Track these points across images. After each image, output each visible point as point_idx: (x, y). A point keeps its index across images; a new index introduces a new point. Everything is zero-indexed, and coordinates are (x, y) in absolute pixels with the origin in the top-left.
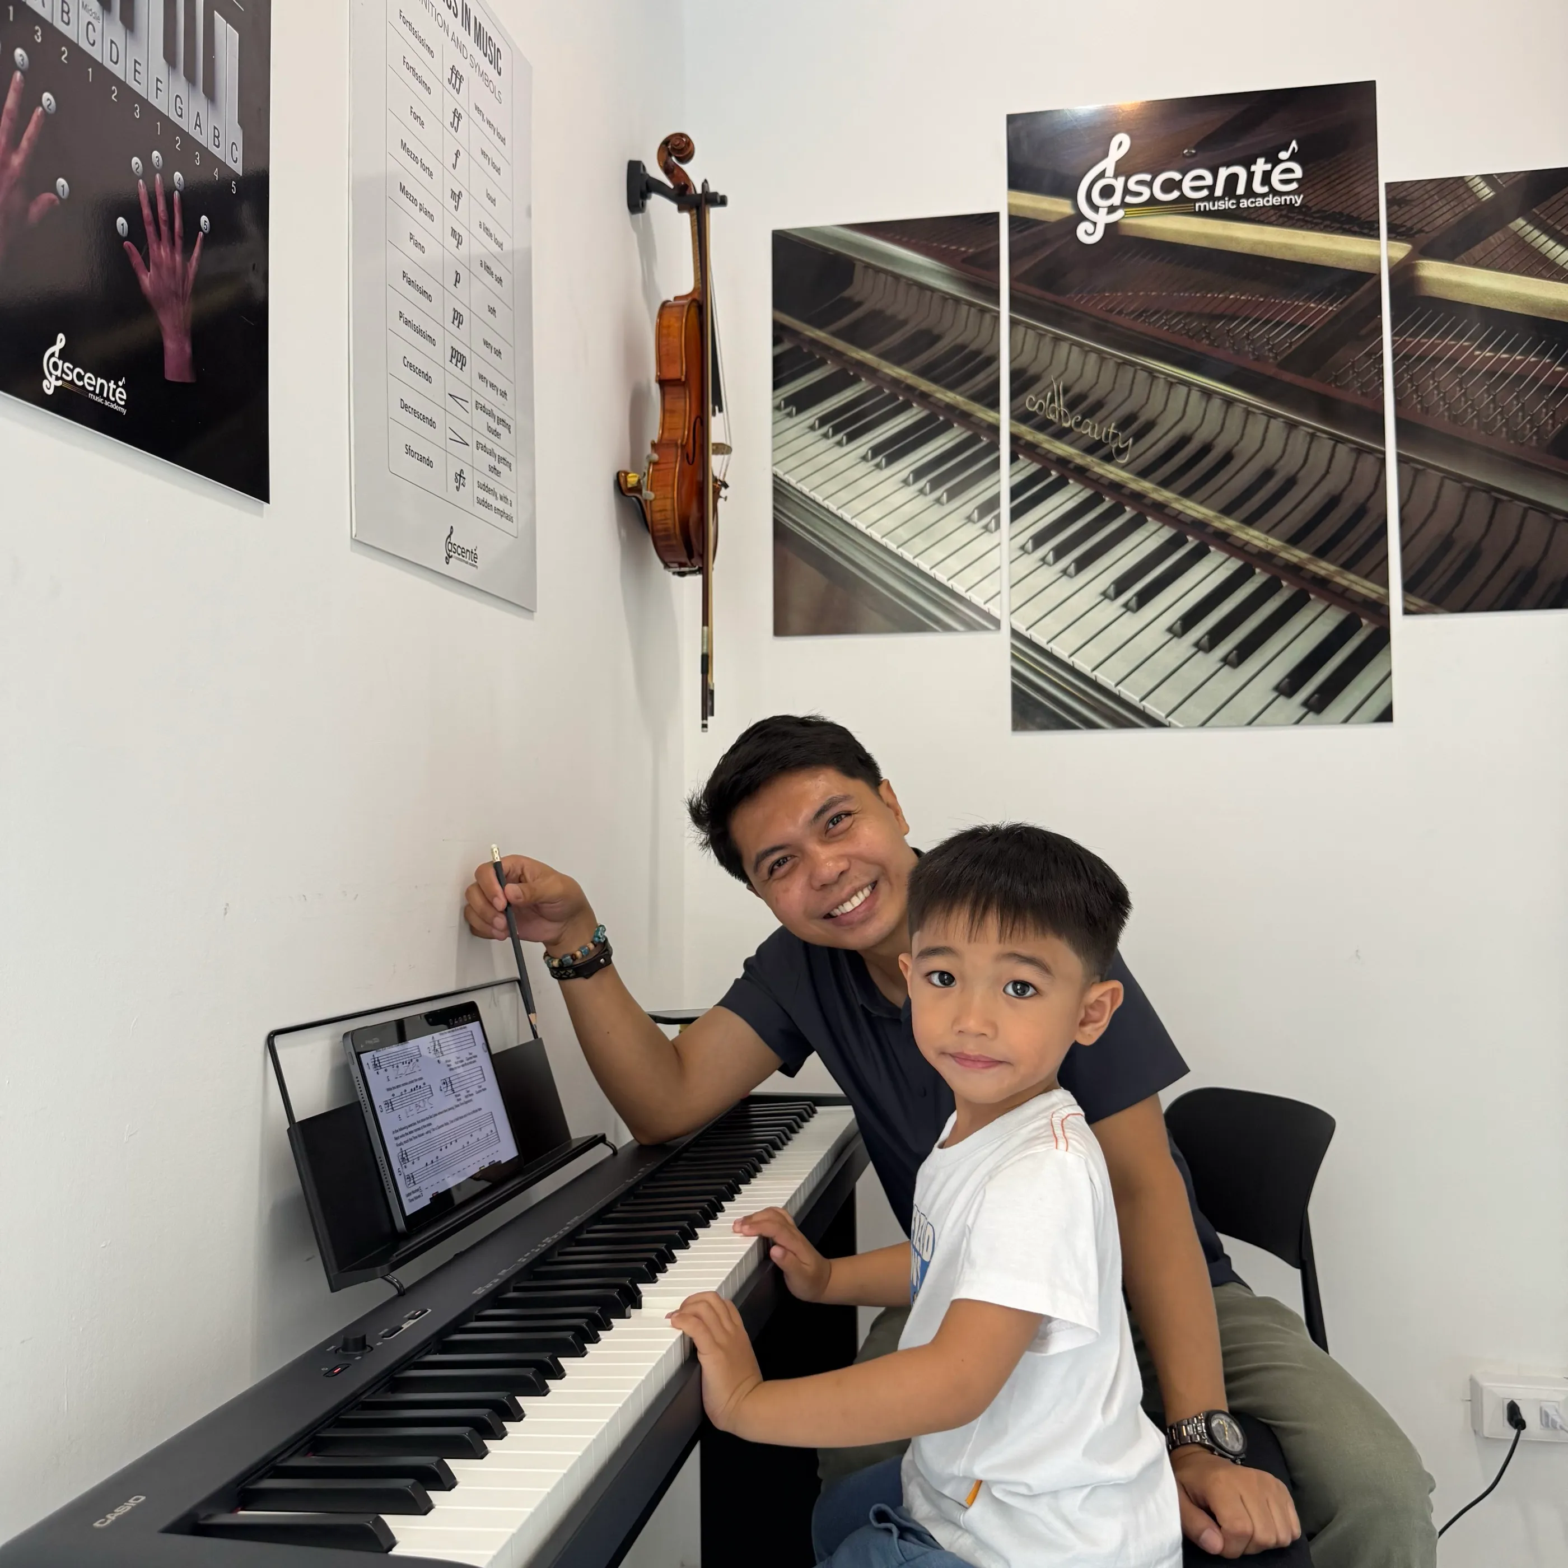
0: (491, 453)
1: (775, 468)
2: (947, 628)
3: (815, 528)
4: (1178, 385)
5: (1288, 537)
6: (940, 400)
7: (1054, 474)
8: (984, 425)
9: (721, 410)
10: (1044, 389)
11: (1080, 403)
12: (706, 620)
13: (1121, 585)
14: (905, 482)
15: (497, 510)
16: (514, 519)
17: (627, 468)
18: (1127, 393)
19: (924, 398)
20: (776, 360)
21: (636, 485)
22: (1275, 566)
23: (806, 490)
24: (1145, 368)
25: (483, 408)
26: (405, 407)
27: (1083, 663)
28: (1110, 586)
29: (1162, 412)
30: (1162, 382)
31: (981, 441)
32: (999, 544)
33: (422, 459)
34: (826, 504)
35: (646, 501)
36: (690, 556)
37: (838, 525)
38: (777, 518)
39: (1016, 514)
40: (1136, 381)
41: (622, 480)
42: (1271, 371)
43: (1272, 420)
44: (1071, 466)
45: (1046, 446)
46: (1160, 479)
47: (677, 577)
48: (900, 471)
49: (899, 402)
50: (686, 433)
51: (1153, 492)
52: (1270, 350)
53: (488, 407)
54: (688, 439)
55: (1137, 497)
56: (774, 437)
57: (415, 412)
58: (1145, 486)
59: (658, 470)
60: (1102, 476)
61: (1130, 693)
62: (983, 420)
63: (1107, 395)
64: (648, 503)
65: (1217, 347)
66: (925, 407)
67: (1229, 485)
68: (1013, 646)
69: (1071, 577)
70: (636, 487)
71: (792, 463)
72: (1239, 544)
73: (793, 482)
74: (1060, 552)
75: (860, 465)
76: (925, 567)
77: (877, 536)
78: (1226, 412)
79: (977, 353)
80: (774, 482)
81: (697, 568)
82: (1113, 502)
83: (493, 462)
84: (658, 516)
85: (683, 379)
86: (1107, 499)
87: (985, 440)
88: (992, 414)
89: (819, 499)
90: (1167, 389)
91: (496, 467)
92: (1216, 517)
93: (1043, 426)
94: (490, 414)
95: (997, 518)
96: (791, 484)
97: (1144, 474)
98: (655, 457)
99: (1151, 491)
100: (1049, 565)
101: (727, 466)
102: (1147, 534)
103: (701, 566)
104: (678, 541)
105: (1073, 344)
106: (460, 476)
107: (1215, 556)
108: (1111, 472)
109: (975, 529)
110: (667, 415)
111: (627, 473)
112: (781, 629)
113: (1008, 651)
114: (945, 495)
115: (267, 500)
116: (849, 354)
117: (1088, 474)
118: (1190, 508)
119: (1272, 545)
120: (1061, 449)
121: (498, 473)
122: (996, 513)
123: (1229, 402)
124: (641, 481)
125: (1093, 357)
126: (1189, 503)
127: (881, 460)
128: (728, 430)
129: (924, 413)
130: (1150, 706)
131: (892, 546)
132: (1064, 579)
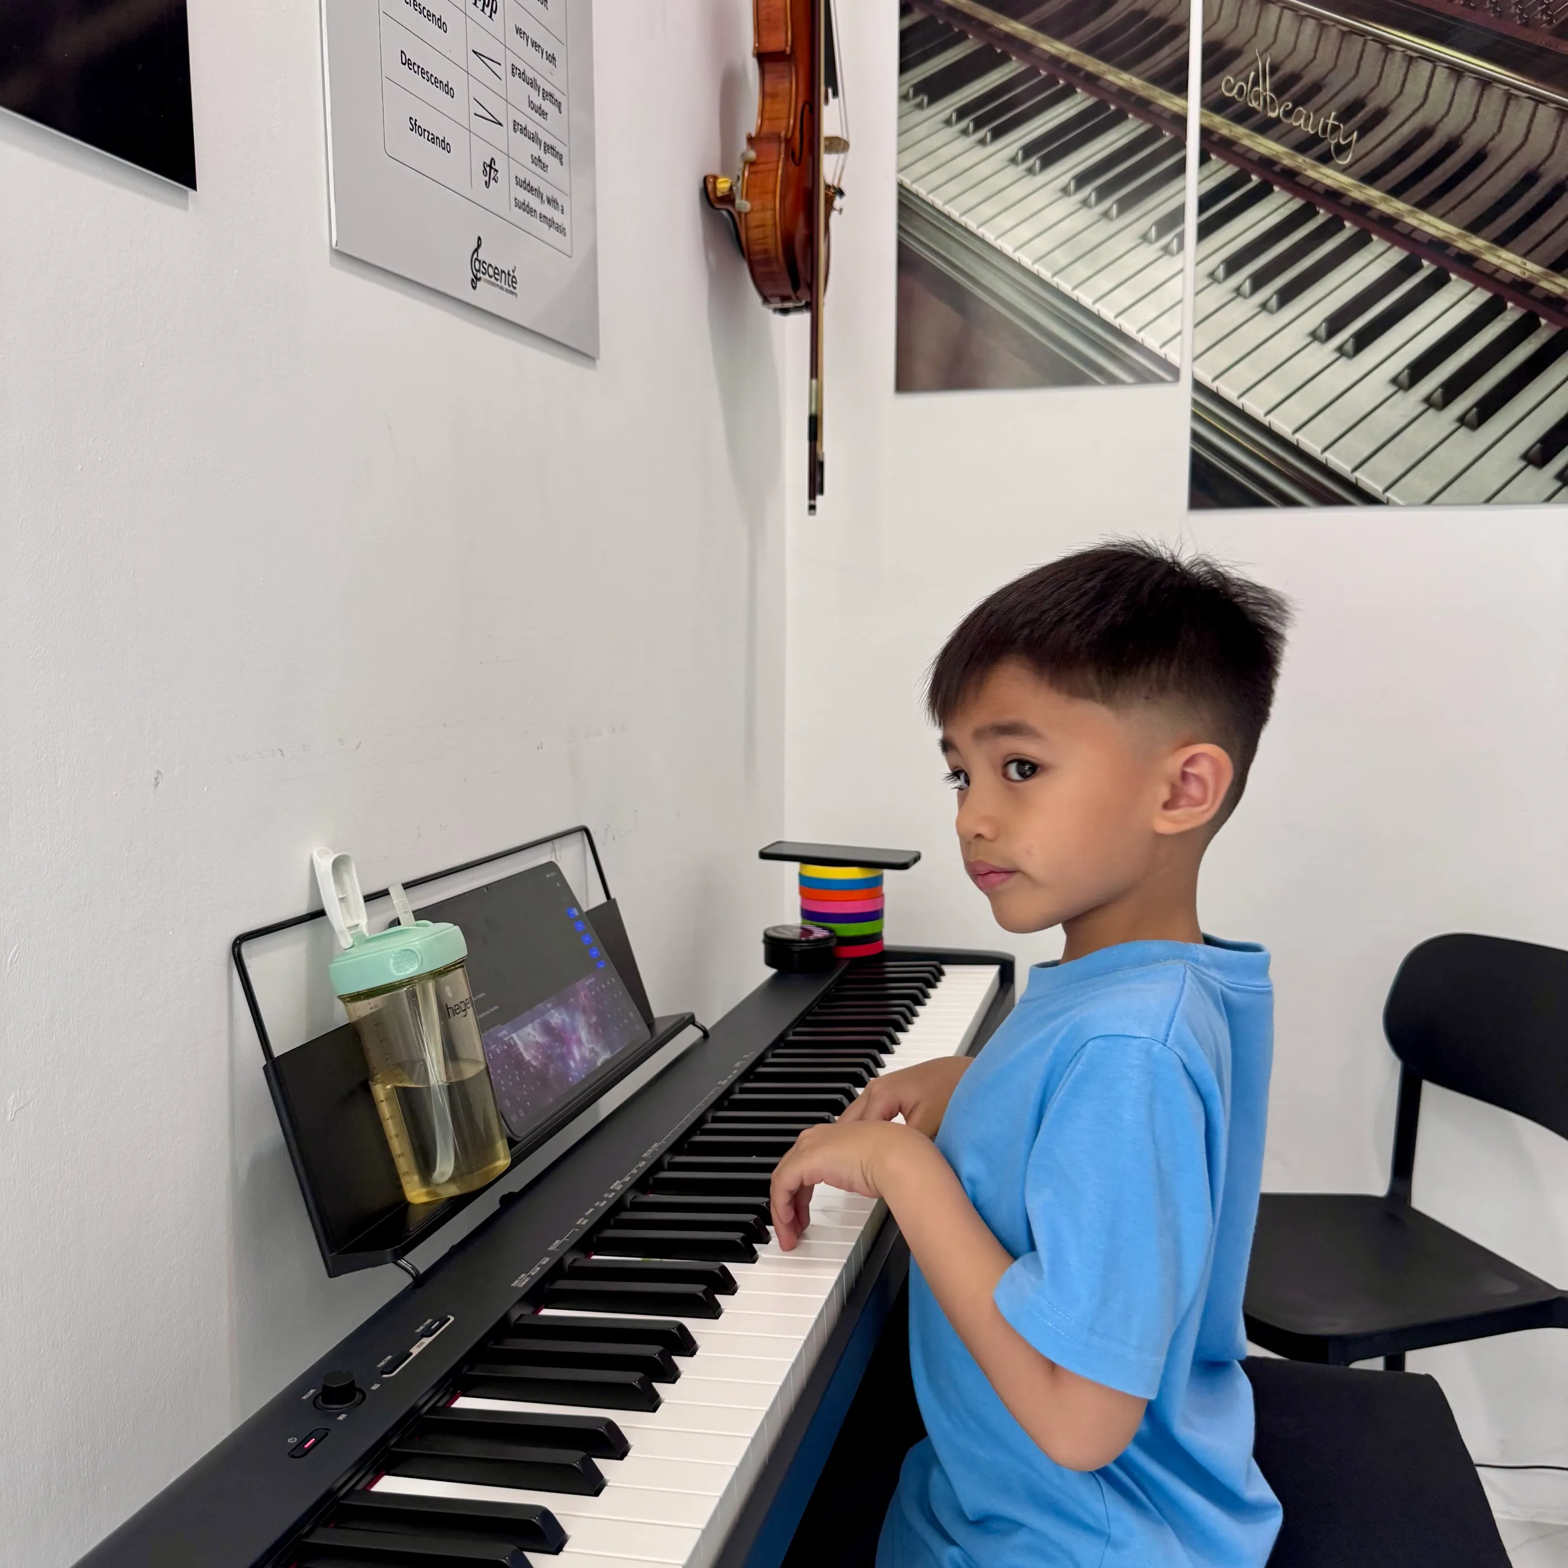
0: (534, 138)
1: (901, 176)
2: (1112, 380)
3: (949, 252)
4: (1419, 60)
5: (1552, 260)
6: (1111, 83)
7: (1255, 179)
8: (1166, 115)
9: (835, 94)
10: (1246, 67)
11: (1291, 86)
12: (815, 371)
13: (1335, 323)
14: (1065, 191)
15: (543, 217)
16: (567, 231)
17: (715, 170)
18: (1353, 72)
19: (1091, 81)
20: (905, 35)
21: (727, 194)
22: (1533, 298)
23: (939, 203)
24: (1378, 39)
25: (522, 75)
26: (407, 62)
27: (1282, 424)
28: (1321, 325)
29: (1398, 96)
30: (1398, 57)
31: (1163, 136)
32: (1181, 271)
33: (434, 140)
34: (964, 220)
35: (739, 213)
36: (796, 287)
37: (976, 247)
38: (901, 240)
39: (1205, 230)
40: (1365, 55)
41: (710, 187)
42: (1543, 40)
43: (1541, 106)
44: (1277, 168)
45: (1246, 142)
46: (1390, 186)
47: (778, 317)
48: (1058, 177)
49: (1059, 86)
50: (792, 122)
51: (1381, 203)
52: (1544, 12)
53: (530, 74)
54: (793, 134)
55: (1360, 210)
56: (900, 135)
57: (423, 72)
58: (1370, 194)
59: (756, 173)
60: (1316, 182)
61: (1339, 461)
62: (1165, 109)
63: (1326, 76)
64: (743, 216)
65: (1474, 8)
66: (1092, 93)
67: (1481, 192)
68: (1195, 403)
69: (1271, 312)
70: (727, 196)
71: (922, 167)
72: (1488, 271)
73: (922, 192)
74: (1259, 281)
75: (1007, 170)
76: (1086, 301)
77: (1027, 261)
78: (1481, 95)
79: (1161, 21)
80: (900, 194)
81: (803, 303)
82: (1330, 215)
83: (537, 151)
84: (755, 234)
85: (788, 51)
86: (1322, 211)
87: (1168, 135)
88: (1178, 101)
89: (955, 214)
90: (1405, 65)
91: (541, 158)
92: (1459, 235)
93: (1243, 116)
94: (532, 83)
95: (1181, 237)
96: (921, 195)
97: (1370, 179)
98: (752, 155)
99: (1378, 202)
100: (1245, 297)
101: (843, 168)
102: (1371, 257)
103: (809, 300)
104: (779, 266)
105: (1284, 8)
106: (490, 166)
107: (1457, 286)
108: (1328, 177)
109: (1151, 251)
110: (768, 101)
111: (715, 178)
112: (904, 383)
113: (1187, 408)
114: (1115, 207)
115: (194, 187)
116: (996, 25)
117: (1298, 179)
118: (1428, 224)
119: (1531, 272)
120: (1266, 146)
121: (544, 167)
122: (1178, 230)
123: (1485, 82)
124: (734, 188)
125: (1310, 25)
126: (1426, 217)
127: (1035, 164)
128: (845, 122)
129: (1091, 101)
130: (1365, 479)
131: (1046, 274)
132: (1264, 315)
